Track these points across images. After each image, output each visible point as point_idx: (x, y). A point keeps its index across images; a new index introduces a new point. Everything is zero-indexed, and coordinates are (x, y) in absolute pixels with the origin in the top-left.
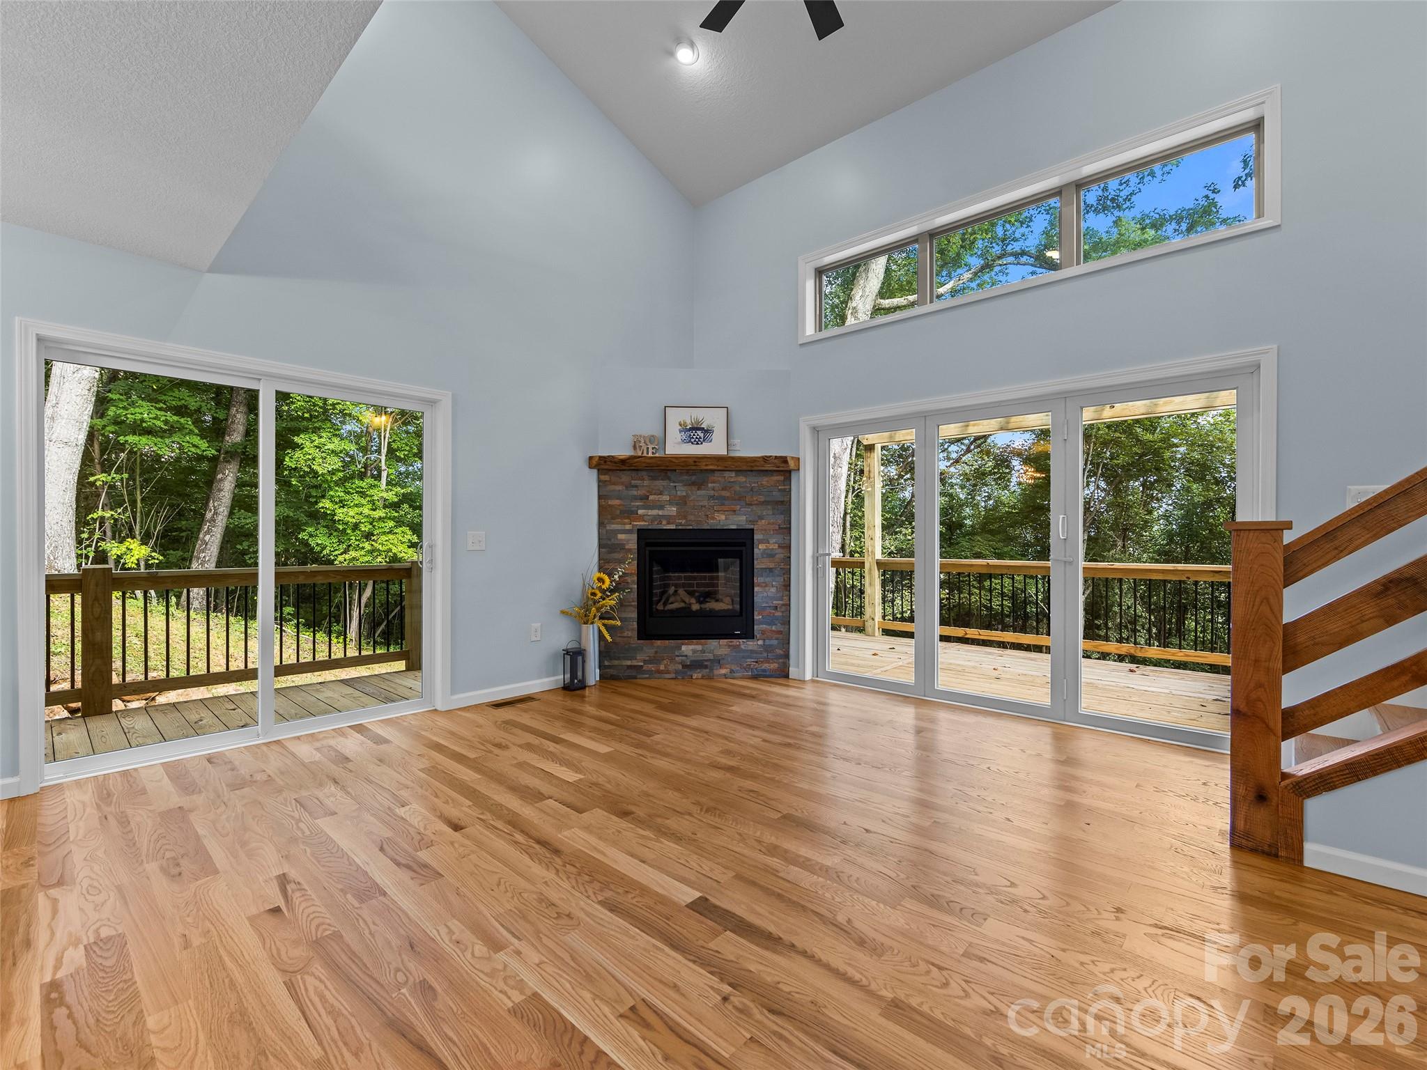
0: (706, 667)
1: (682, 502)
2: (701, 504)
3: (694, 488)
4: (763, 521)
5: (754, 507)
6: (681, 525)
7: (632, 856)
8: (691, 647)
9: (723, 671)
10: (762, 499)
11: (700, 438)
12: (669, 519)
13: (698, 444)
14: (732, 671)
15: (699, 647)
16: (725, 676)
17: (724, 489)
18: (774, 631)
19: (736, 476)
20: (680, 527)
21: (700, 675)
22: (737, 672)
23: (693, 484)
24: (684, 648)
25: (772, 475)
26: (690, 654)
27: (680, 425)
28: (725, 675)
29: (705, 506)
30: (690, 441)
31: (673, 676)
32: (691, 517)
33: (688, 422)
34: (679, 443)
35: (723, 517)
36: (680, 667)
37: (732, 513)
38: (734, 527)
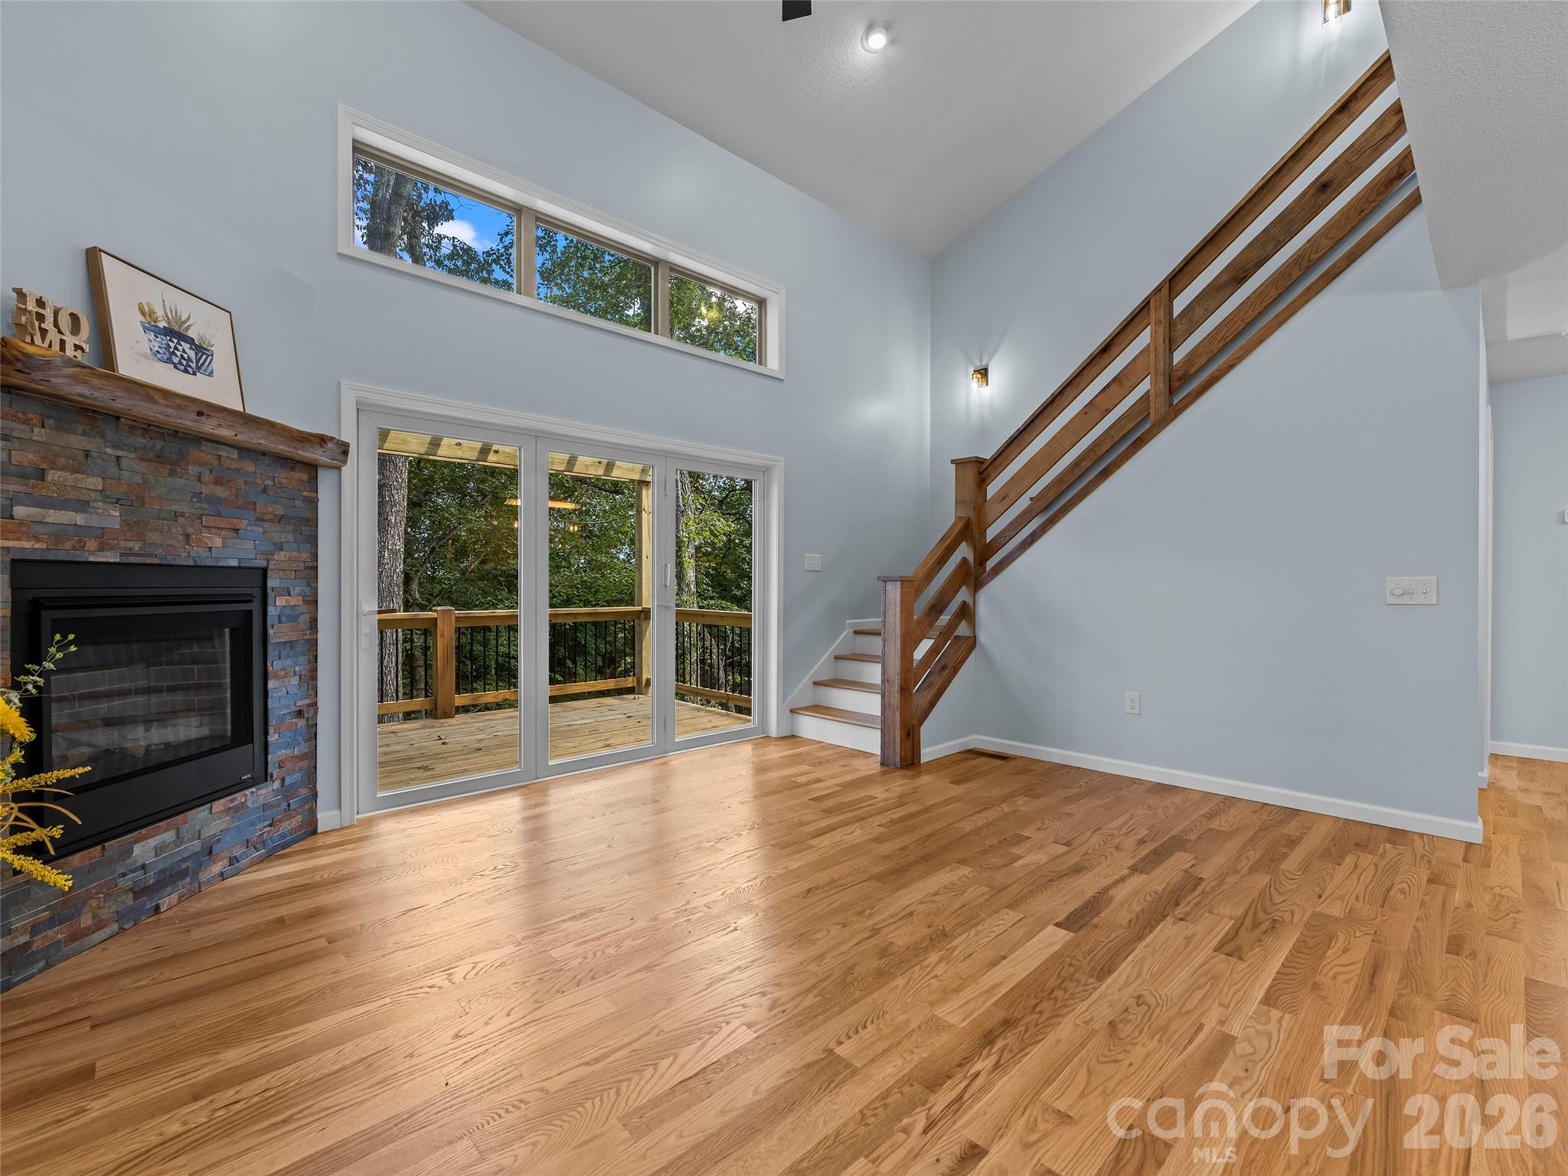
0: (184, 874)
1: (132, 501)
2: (174, 508)
3: (164, 470)
4: (282, 553)
5: (266, 525)
6: (131, 553)
7: (994, 966)
8: (152, 842)
9: (216, 868)
10: (280, 510)
11: (189, 360)
12: (103, 539)
13: (186, 371)
14: (233, 860)
15: (169, 836)
16: (222, 876)
17: (218, 482)
18: (296, 757)
19: (241, 457)
20: (132, 560)
21: (174, 897)
22: (244, 855)
23: (160, 458)
24: (137, 850)
25: (293, 469)
26: (150, 859)
27: (143, 313)
28: (222, 874)
29: (182, 515)
30: (169, 361)
31: (115, 927)
32: (154, 537)
33: (159, 312)
34: (145, 356)
35: (218, 542)
36: (129, 900)
37: (232, 534)
38: (234, 563)
